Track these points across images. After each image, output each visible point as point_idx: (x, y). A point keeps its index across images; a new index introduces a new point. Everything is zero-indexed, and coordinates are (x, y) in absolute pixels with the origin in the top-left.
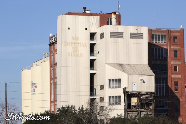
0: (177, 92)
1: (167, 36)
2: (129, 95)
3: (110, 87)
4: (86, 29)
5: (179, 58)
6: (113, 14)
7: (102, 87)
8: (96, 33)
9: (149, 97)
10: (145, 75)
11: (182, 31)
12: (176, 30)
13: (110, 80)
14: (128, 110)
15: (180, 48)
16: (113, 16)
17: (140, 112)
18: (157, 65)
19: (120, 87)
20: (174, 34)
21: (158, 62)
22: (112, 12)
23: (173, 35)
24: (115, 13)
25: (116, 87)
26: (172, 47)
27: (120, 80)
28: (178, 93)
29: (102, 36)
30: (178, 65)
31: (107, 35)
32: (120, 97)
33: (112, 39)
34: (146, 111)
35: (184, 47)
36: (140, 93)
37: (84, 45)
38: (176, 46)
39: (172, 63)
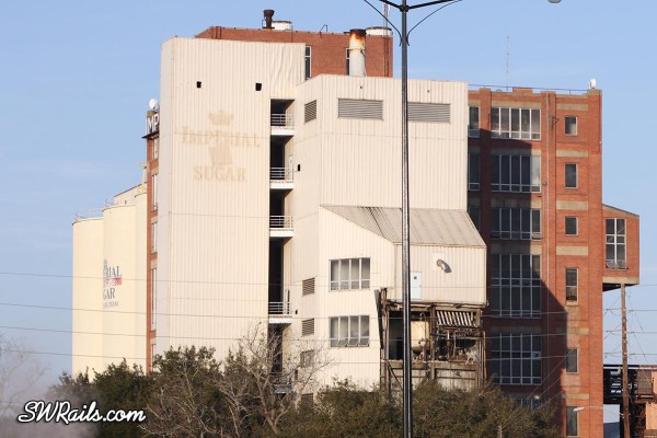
0: (575, 303)
1: (543, 114)
2: (395, 316)
3: (333, 287)
4: (259, 87)
5: (584, 191)
6: (354, 36)
7: (309, 286)
8: (291, 101)
9: (467, 321)
10: (451, 246)
11: (594, 100)
12: (573, 93)
13: (334, 263)
14: (395, 363)
15: (586, 154)
16: (355, 44)
17: (436, 370)
18: (506, 212)
19: (366, 285)
20: (567, 107)
21: (513, 203)
22: (352, 31)
23: (563, 111)
24: (361, 34)
25: (355, 286)
26: (560, 153)
27: (366, 262)
28: (577, 308)
29: (311, 111)
30: (581, 212)
31: (327, 110)
32: (366, 319)
33: (344, 121)
34: (454, 366)
35: (599, 152)
36: (433, 305)
37: (252, 141)
38: (574, 149)
39: (559, 205)
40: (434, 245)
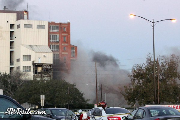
1: (59, 27)
2: (36, 66)
3: (23, 60)
4: (8, 22)
6: (25, 12)
7: (18, 60)
8: (14, 24)
9: (49, 67)
10: (46, 53)
11: (69, 24)
12: (65, 23)
13: (24, 56)
14: (35, 75)
15: (67, 35)
17: (43, 76)
18: (52, 46)
19: (30, 60)
20: (64, 26)
21: (54, 44)
22: (24, 11)
23: (63, 26)
24: (26, 11)
25: (28, 60)
26: (62, 35)
27: (30, 55)
28: (66, 64)
29: (18, 26)
30: (66, 46)
31: (22, 26)
32: (30, 67)
33: (26, 29)
34: (47, 76)
35: (70, 34)
36: (43, 64)
37: (6, 32)
38: (65, 34)
39: (62, 45)
40: (43, 52)
